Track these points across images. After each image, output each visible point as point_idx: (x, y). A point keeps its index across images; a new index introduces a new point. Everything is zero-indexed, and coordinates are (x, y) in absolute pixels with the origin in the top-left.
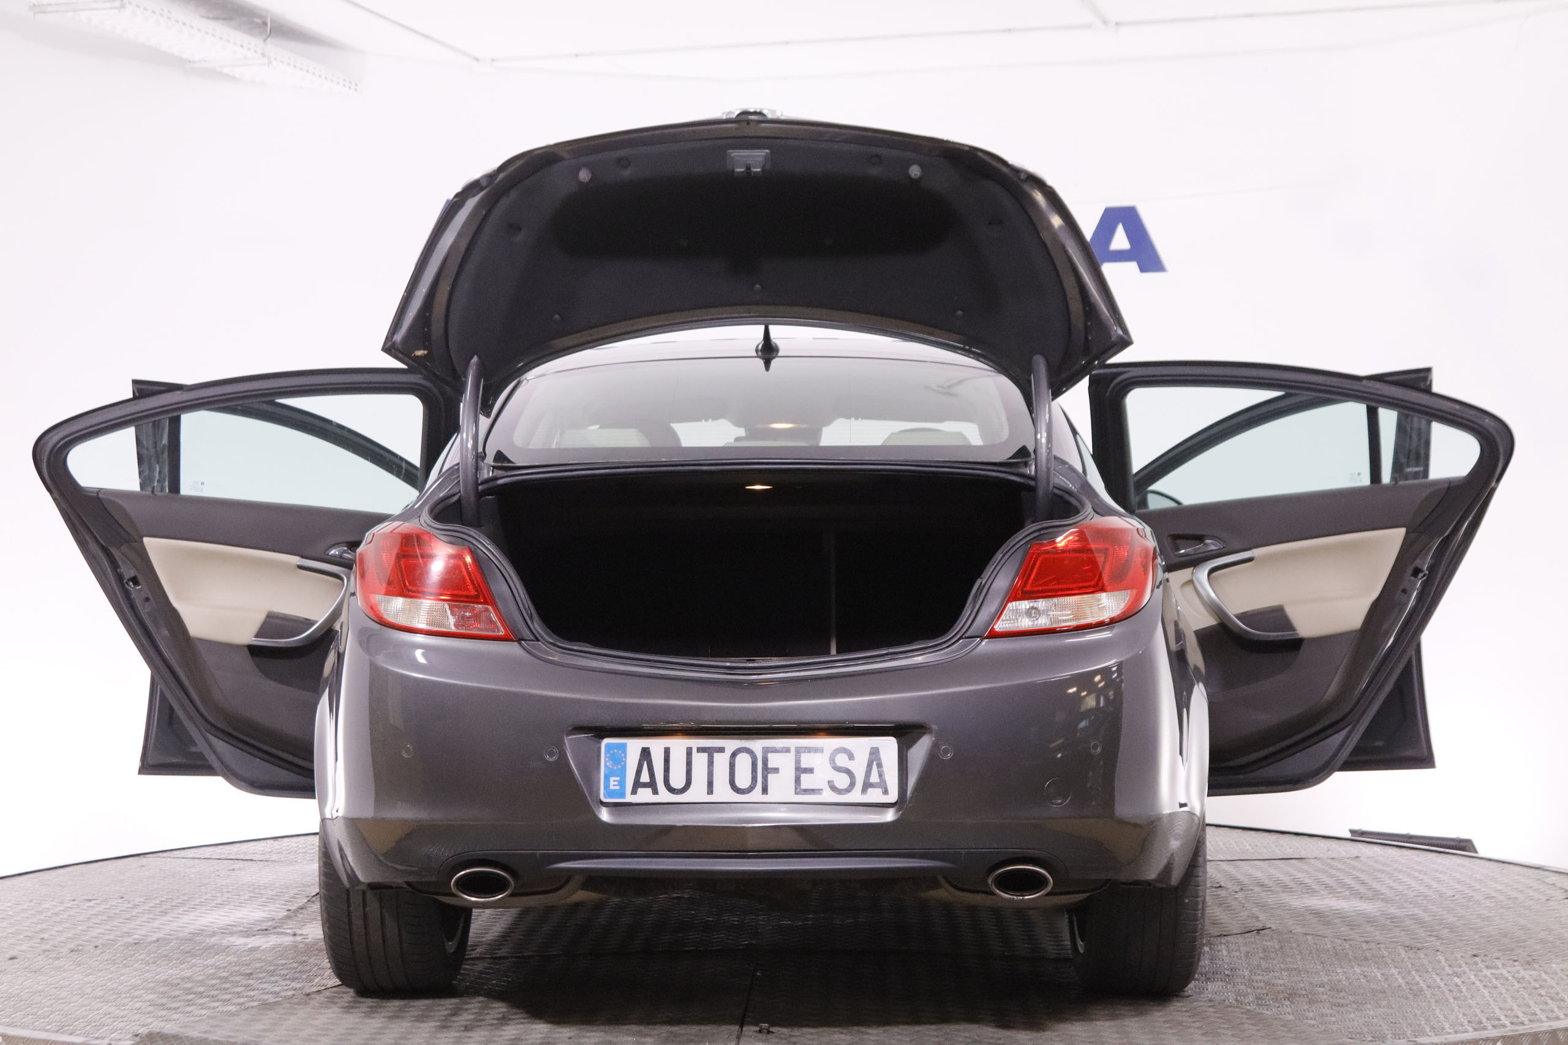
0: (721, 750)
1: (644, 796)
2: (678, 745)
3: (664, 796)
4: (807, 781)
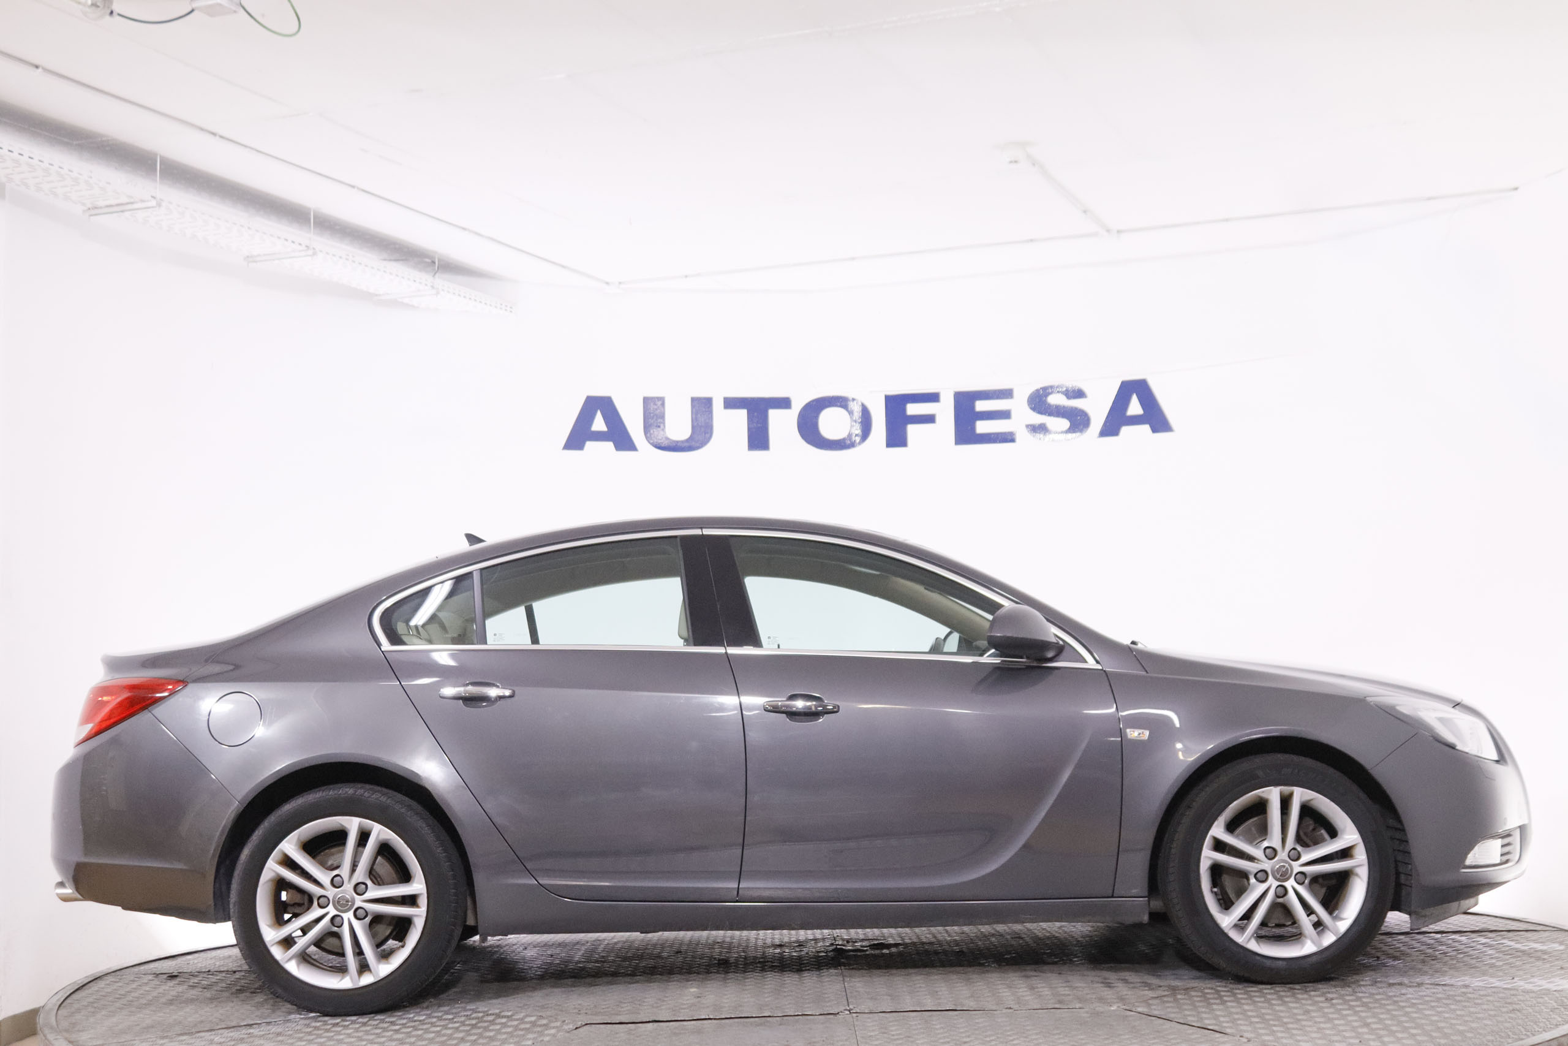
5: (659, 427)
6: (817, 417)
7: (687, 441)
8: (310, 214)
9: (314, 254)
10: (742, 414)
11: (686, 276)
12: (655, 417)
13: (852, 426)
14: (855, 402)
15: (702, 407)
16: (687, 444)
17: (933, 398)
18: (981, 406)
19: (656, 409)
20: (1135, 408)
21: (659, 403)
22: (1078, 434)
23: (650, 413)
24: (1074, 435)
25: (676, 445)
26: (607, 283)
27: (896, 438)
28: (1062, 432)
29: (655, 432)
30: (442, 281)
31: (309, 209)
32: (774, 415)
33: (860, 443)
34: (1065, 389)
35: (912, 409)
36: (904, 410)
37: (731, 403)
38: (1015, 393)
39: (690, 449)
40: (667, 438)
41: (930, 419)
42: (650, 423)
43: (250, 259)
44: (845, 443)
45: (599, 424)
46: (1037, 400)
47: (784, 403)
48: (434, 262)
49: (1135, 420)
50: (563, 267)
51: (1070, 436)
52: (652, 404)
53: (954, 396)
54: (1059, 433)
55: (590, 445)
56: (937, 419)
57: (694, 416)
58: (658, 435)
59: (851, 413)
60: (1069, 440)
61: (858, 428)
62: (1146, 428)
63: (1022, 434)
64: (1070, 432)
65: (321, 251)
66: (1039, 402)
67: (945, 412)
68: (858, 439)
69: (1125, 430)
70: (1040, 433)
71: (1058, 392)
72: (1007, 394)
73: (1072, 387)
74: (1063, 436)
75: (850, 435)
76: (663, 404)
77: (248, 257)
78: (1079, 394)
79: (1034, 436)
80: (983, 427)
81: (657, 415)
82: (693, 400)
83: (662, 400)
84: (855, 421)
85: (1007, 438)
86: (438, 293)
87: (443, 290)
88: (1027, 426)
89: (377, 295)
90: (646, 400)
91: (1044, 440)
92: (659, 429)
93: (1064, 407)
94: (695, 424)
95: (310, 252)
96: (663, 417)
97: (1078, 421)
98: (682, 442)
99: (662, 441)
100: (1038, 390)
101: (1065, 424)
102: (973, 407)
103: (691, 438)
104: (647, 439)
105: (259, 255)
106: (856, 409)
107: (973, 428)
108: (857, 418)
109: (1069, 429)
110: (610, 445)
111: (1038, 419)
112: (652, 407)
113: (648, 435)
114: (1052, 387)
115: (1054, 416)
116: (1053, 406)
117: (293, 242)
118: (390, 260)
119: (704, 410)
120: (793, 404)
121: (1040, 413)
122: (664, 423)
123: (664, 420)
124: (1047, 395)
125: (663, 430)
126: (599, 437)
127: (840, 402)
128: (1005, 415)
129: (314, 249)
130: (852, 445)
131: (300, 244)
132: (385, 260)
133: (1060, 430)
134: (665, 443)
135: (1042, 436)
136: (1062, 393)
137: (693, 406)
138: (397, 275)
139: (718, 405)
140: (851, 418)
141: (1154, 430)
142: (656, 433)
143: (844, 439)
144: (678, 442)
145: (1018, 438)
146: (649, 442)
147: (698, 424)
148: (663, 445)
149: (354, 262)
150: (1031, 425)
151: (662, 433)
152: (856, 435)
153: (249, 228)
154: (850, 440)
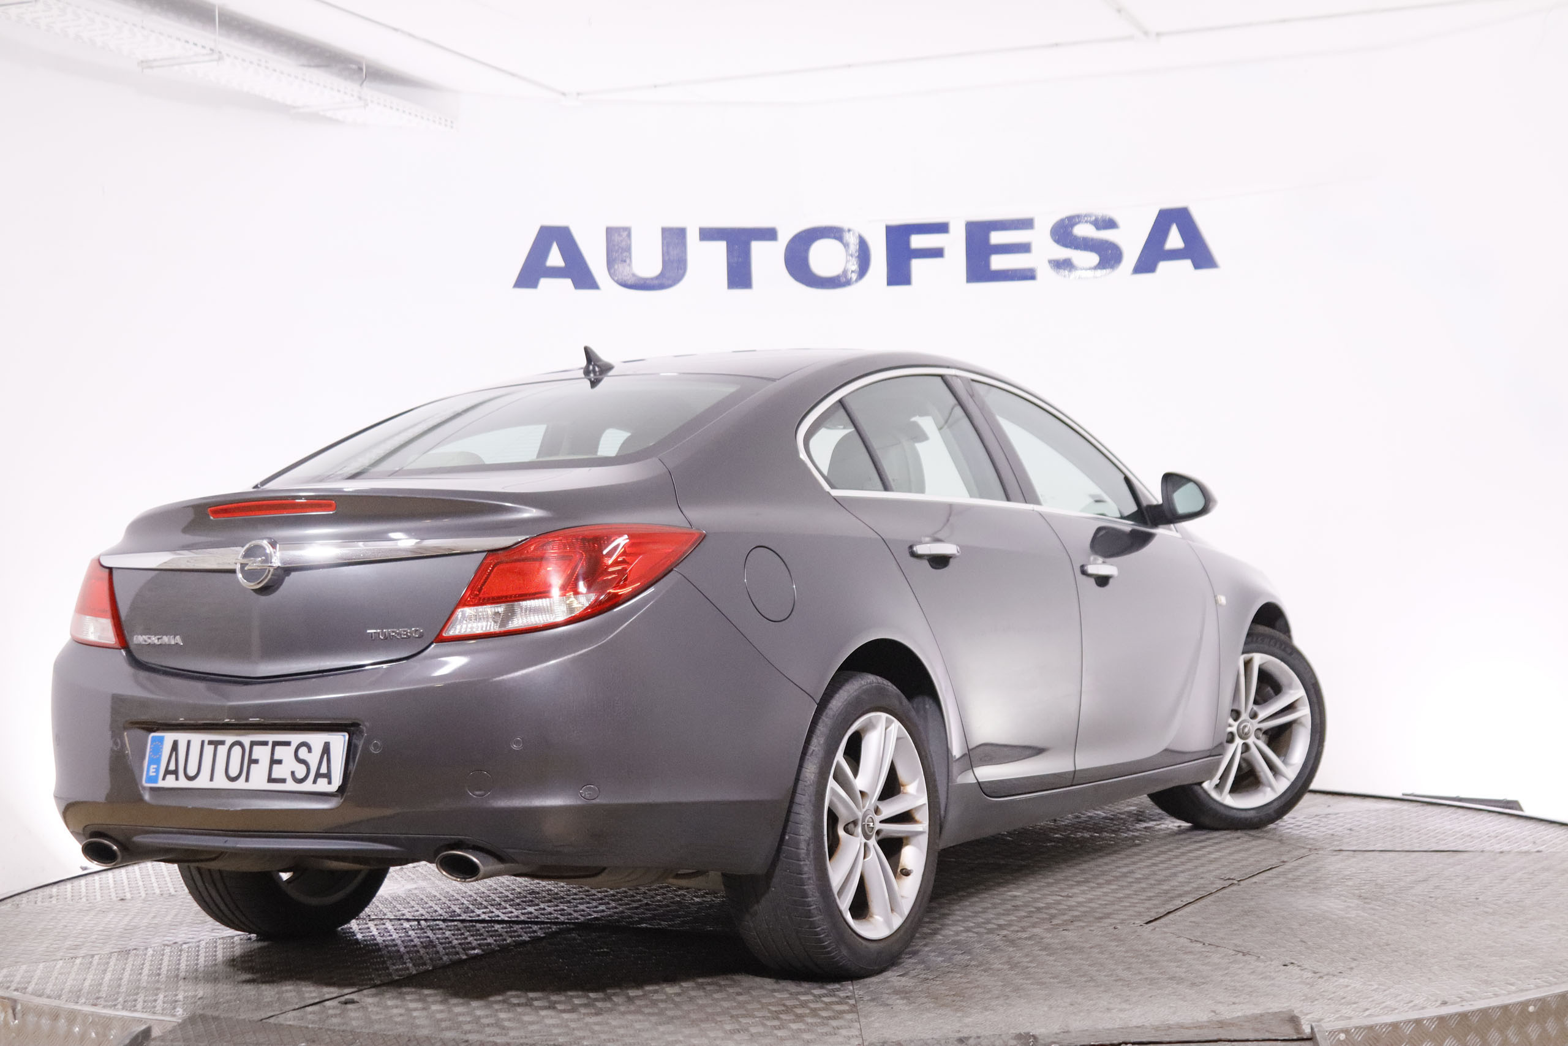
0: (222, 743)
1: (170, 782)
2: (196, 738)
3: (183, 783)
4: (278, 772)
5: (625, 261)
6: (807, 251)
7: (657, 278)
8: (214, 11)
9: (220, 59)
10: (720, 248)
11: (655, 86)
12: (620, 251)
13: (847, 261)
14: (851, 233)
15: (674, 238)
16: (656, 282)
17: (941, 228)
18: (997, 238)
19: (622, 241)
20: (1174, 240)
21: (625, 234)
22: (1108, 271)
23: (614, 245)
24: (1104, 271)
25: (645, 282)
26: (564, 94)
27: (899, 275)
28: (1090, 269)
29: (619, 267)
30: (371, 91)
31: (213, 6)
32: (758, 248)
33: (857, 281)
34: (1093, 218)
35: (918, 241)
36: (908, 242)
37: (707, 234)
38: (1036, 224)
39: (661, 287)
40: (634, 275)
41: (937, 253)
42: (614, 257)
43: (145, 64)
44: (839, 281)
45: (555, 259)
46: (1062, 231)
47: (769, 234)
48: (361, 69)
49: (1175, 255)
50: (513, 75)
51: (1099, 272)
52: (616, 235)
53: (966, 225)
54: (1086, 269)
55: (544, 282)
56: (946, 253)
57: (665, 249)
58: (623, 271)
59: (846, 246)
60: (1097, 278)
61: (855, 263)
62: (1187, 264)
63: (1045, 272)
64: (1100, 268)
65: (228, 55)
66: (1064, 232)
67: (955, 244)
68: (854, 276)
69: (1163, 266)
70: (1064, 269)
71: (1086, 222)
72: (1026, 224)
73: (1102, 217)
74: (1091, 273)
75: (845, 272)
76: (629, 235)
77: (142, 62)
78: (1110, 224)
79: (1058, 273)
80: (998, 262)
81: (622, 249)
82: (664, 231)
83: (628, 230)
84: (852, 256)
85: (1028, 275)
86: (366, 105)
87: (372, 102)
88: (1050, 262)
89: (294, 108)
90: (610, 231)
91: (1069, 277)
92: (624, 264)
93: (1092, 240)
94: (667, 258)
95: (215, 56)
96: (628, 249)
97: (1109, 256)
98: (652, 279)
99: (629, 278)
100: (1062, 220)
101: (1093, 258)
102: (987, 238)
103: (662, 274)
104: (611, 276)
105: (155, 60)
106: (852, 240)
107: (987, 264)
108: (854, 251)
109: (1099, 263)
110: (568, 282)
111: (1062, 253)
112: (616, 238)
113: (612, 271)
114: (1078, 216)
115: (1081, 250)
116: (1080, 239)
117: (195, 44)
118: (310, 66)
119: (677, 241)
120: (780, 235)
121: (1065, 245)
122: (630, 258)
123: (630, 254)
124: (1073, 225)
125: (630, 265)
126: (555, 273)
127: (834, 233)
128: (1024, 248)
129: (220, 52)
130: (848, 283)
131: (203, 47)
132: (303, 66)
133: (1088, 266)
134: (631, 281)
135: (1066, 272)
136: (1091, 223)
137: (663, 238)
138: (318, 84)
139: (692, 237)
140: (847, 251)
141: (1197, 266)
142: (621, 269)
143: (838, 277)
144: (647, 279)
145: (1039, 274)
146: (613, 279)
147: (669, 259)
148: (629, 283)
149: (267, 68)
150: (1054, 261)
151: (628, 268)
152: (852, 272)
153: (143, 27)
154: (846, 277)
